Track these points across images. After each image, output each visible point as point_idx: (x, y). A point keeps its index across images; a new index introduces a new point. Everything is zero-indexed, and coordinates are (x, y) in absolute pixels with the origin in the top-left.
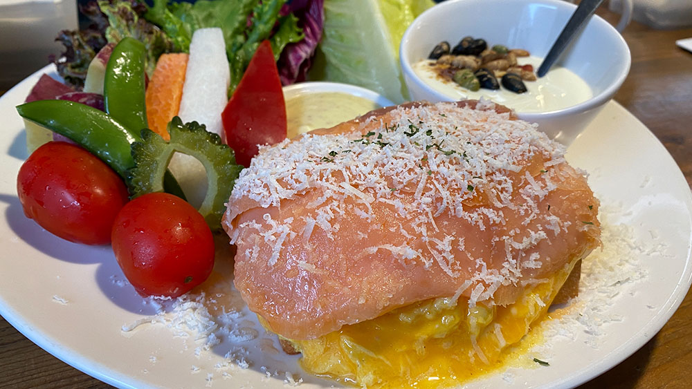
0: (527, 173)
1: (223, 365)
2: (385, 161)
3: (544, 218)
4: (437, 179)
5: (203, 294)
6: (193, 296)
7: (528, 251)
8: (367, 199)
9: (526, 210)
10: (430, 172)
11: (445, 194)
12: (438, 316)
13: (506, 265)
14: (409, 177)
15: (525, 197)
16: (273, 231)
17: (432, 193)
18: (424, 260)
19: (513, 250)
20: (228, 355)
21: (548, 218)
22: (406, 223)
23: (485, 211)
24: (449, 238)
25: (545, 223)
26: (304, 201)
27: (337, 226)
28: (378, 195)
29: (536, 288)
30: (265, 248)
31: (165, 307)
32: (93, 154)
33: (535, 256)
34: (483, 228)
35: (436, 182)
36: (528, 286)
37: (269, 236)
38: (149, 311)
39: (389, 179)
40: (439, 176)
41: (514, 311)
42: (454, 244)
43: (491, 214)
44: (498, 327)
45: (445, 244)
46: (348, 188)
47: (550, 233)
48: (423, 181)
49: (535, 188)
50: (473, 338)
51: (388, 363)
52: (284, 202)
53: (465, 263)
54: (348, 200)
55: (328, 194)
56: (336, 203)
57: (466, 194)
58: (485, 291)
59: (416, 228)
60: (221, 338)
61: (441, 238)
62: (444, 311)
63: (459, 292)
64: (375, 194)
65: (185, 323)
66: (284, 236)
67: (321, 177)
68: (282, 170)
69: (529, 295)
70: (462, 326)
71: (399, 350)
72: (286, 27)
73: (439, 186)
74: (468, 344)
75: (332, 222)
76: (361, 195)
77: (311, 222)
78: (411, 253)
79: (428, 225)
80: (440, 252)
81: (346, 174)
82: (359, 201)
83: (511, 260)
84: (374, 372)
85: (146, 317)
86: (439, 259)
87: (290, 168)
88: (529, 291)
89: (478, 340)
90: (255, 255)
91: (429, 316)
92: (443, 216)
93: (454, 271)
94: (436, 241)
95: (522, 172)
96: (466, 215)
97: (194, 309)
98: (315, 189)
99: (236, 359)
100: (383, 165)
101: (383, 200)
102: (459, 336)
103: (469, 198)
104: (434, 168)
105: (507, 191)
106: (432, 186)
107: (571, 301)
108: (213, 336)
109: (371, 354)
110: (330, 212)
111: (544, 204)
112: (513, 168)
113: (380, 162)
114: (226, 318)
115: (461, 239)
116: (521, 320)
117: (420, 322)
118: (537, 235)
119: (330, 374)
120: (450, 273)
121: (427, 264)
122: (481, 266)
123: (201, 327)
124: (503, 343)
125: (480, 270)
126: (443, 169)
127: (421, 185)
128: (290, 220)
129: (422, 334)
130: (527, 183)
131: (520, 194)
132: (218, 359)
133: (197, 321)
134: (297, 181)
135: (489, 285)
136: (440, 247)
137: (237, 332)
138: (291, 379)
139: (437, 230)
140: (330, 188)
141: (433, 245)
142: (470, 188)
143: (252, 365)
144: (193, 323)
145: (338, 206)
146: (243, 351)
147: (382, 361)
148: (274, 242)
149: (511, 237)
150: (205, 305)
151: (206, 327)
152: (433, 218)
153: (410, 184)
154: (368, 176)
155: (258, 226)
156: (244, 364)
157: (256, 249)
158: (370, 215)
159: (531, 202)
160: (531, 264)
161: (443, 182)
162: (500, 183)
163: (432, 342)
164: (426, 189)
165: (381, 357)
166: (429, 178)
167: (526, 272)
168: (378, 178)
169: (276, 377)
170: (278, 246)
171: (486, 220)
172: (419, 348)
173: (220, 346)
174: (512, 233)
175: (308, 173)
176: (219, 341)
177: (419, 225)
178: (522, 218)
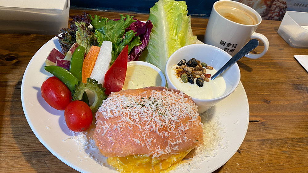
0: (181, 123)
1: (86, 156)
2: (141, 112)
3: (183, 137)
4: (153, 121)
5: (87, 132)
6: (84, 132)
7: (175, 145)
8: (132, 123)
9: (178, 134)
10: (152, 119)
11: (154, 126)
12: (144, 158)
13: (167, 148)
14: (145, 119)
15: (179, 130)
16: (105, 126)
17: (151, 125)
18: (142, 144)
19: (170, 144)
20: (89, 154)
21: (184, 137)
22: (140, 132)
23: (165, 132)
24: (152, 139)
25: (183, 138)
26: (116, 119)
27: (122, 130)
28: (136, 123)
29: (175, 155)
30: (102, 130)
31: (76, 135)
32: (64, 84)
33: (177, 147)
34: (163, 137)
35: (152, 122)
36: (173, 154)
37: (104, 127)
38: (71, 135)
39: (140, 118)
40: (154, 121)
41: (167, 160)
42: (152, 141)
43: (166, 134)
44: (161, 164)
45: (150, 141)
46: (128, 119)
47: (183, 141)
48: (149, 121)
49: (182, 128)
50: (153, 166)
51: (128, 167)
52: (110, 118)
53: (155, 146)
54: (127, 123)
55: (122, 119)
56: (123, 123)
57: (160, 127)
58: (157, 155)
59: (143, 135)
60: (88, 147)
61: (149, 138)
62: (146, 157)
63: (150, 154)
64: (135, 122)
65: (80, 140)
66: (108, 128)
67: (122, 113)
68: (112, 108)
69: (173, 157)
70: (150, 162)
71: (132, 165)
72: (136, 40)
73: (153, 124)
74: (151, 167)
75: (121, 128)
76: (131, 122)
77: (115, 127)
78: (139, 142)
79: (147, 134)
80: (148, 142)
81: (129, 114)
82: (130, 123)
83: (169, 147)
84: (124, 169)
85: (70, 137)
86: (147, 144)
87: (115, 108)
88: (173, 156)
89: (154, 166)
90: (99, 131)
91: (141, 158)
92: (152, 132)
93: (150, 148)
94: (148, 139)
95: (180, 122)
96: (158, 133)
97: (84, 136)
98: (120, 116)
99: (90, 155)
100: (140, 113)
101: (136, 124)
102: (149, 164)
103: (161, 128)
104: (153, 118)
105: (173, 127)
106: (151, 123)
107: (190, 159)
108: (86, 146)
109: (124, 164)
110: (121, 125)
111: (184, 133)
112: (177, 121)
113: (140, 112)
114: (91, 141)
115: (155, 140)
116: (169, 163)
117: (139, 159)
118: (179, 142)
119: (113, 166)
120: (149, 149)
121: (143, 145)
122: (159, 148)
123: (84, 143)
124: (161, 168)
125: (158, 149)
126: (156, 119)
127: (148, 122)
128: (110, 124)
129: (139, 162)
130: (181, 126)
131: (178, 128)
132: (86, 154)
133: (83, 141)
134: (115, 113)
135: (159, 154)
136: (148, 141)
137: (93, 147)
138: (102, 165)
139: (149, 136)
140: (123, 118)
141: (146, 140)
142: (162, 126)
143: (94, 158)
144: (82, 141)
145: (124, 124)
146: (93, 153)
147: (126, 167)
148: (105, 130)
149: (170, 141)
150: (87, 136)
151: (85, 143)
152: (149, 132)
153: (145, 121)
154: (135, 116)
155: (102, 123)
156: (92, 158)
157: (100, 130)
158: (131, 129)
159: (180, 131)
160: (175, 149)
161: (154, 122)
162: (172, 124)
163: (141, 164)
164: (149, 124)
165: (126, 166)
166: (151, 120)
167: (173, 151)
168: (137, 117)
169: (99, 164)
170: (105, 131)
171: (164, 135)
172: (137, 165)
173: (87, 150)
174: (171, 140)
175: (119, 111)
176: (87, 148)
177: (144, 134)
178: (176, 136)
